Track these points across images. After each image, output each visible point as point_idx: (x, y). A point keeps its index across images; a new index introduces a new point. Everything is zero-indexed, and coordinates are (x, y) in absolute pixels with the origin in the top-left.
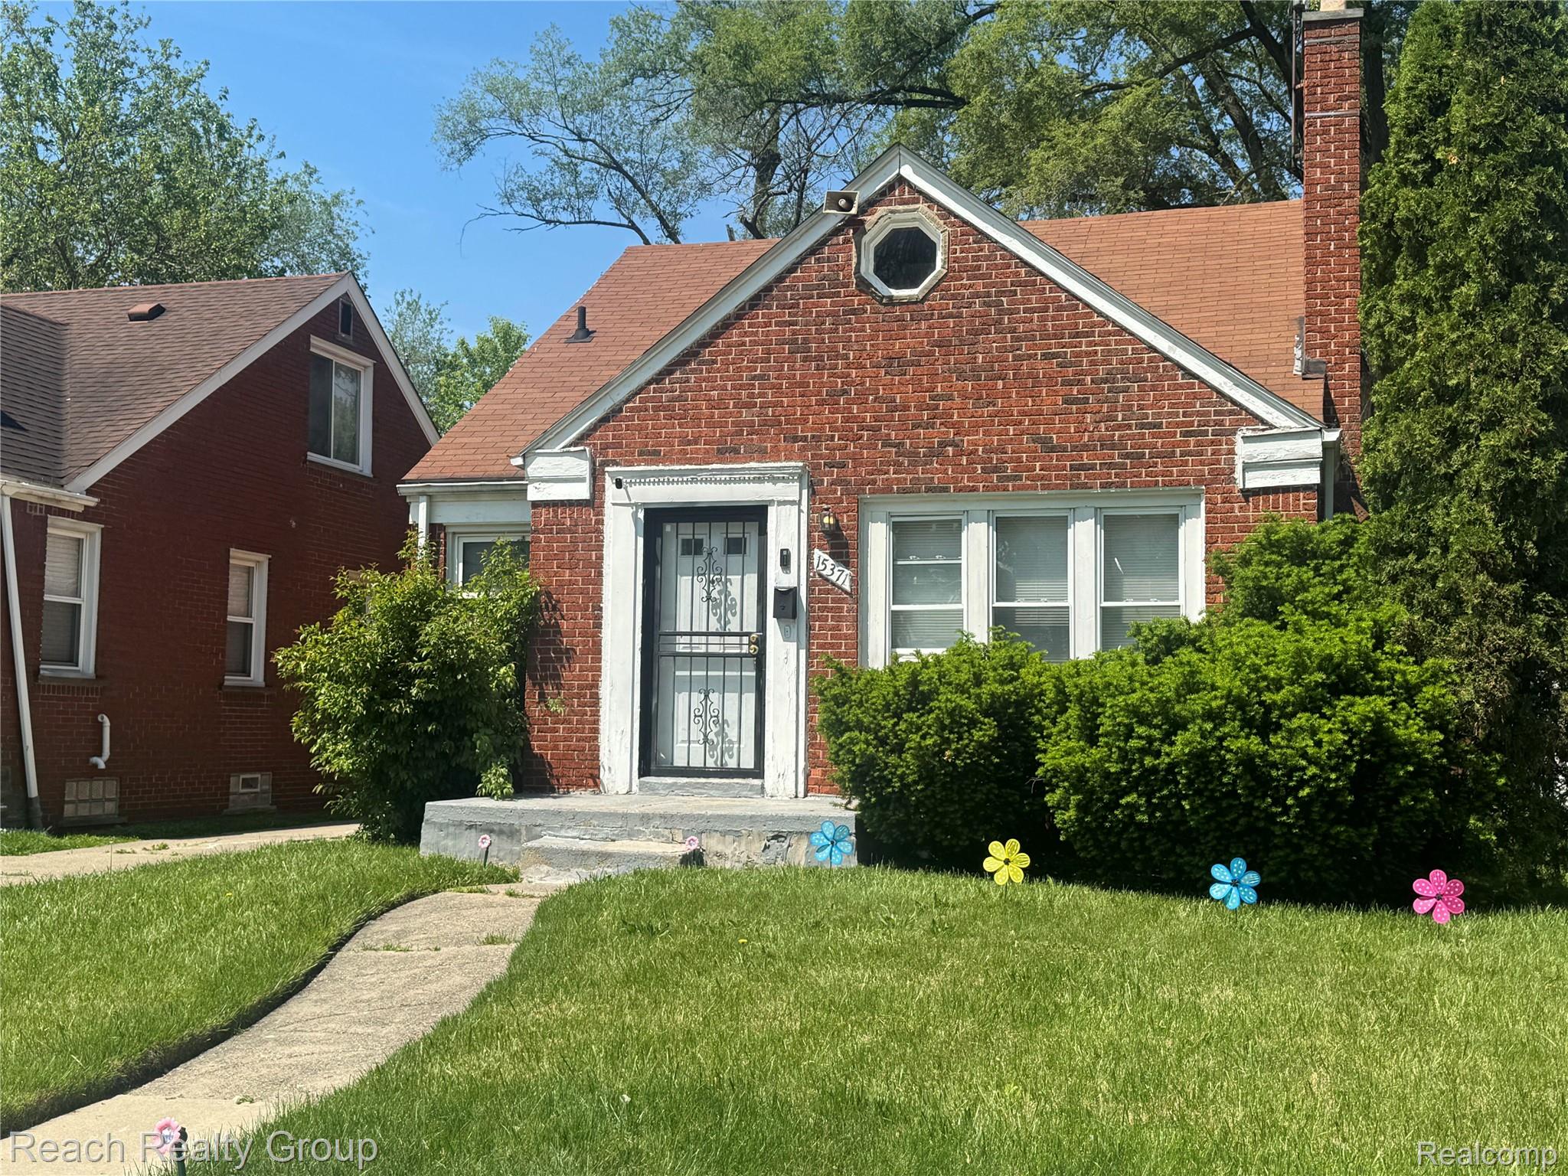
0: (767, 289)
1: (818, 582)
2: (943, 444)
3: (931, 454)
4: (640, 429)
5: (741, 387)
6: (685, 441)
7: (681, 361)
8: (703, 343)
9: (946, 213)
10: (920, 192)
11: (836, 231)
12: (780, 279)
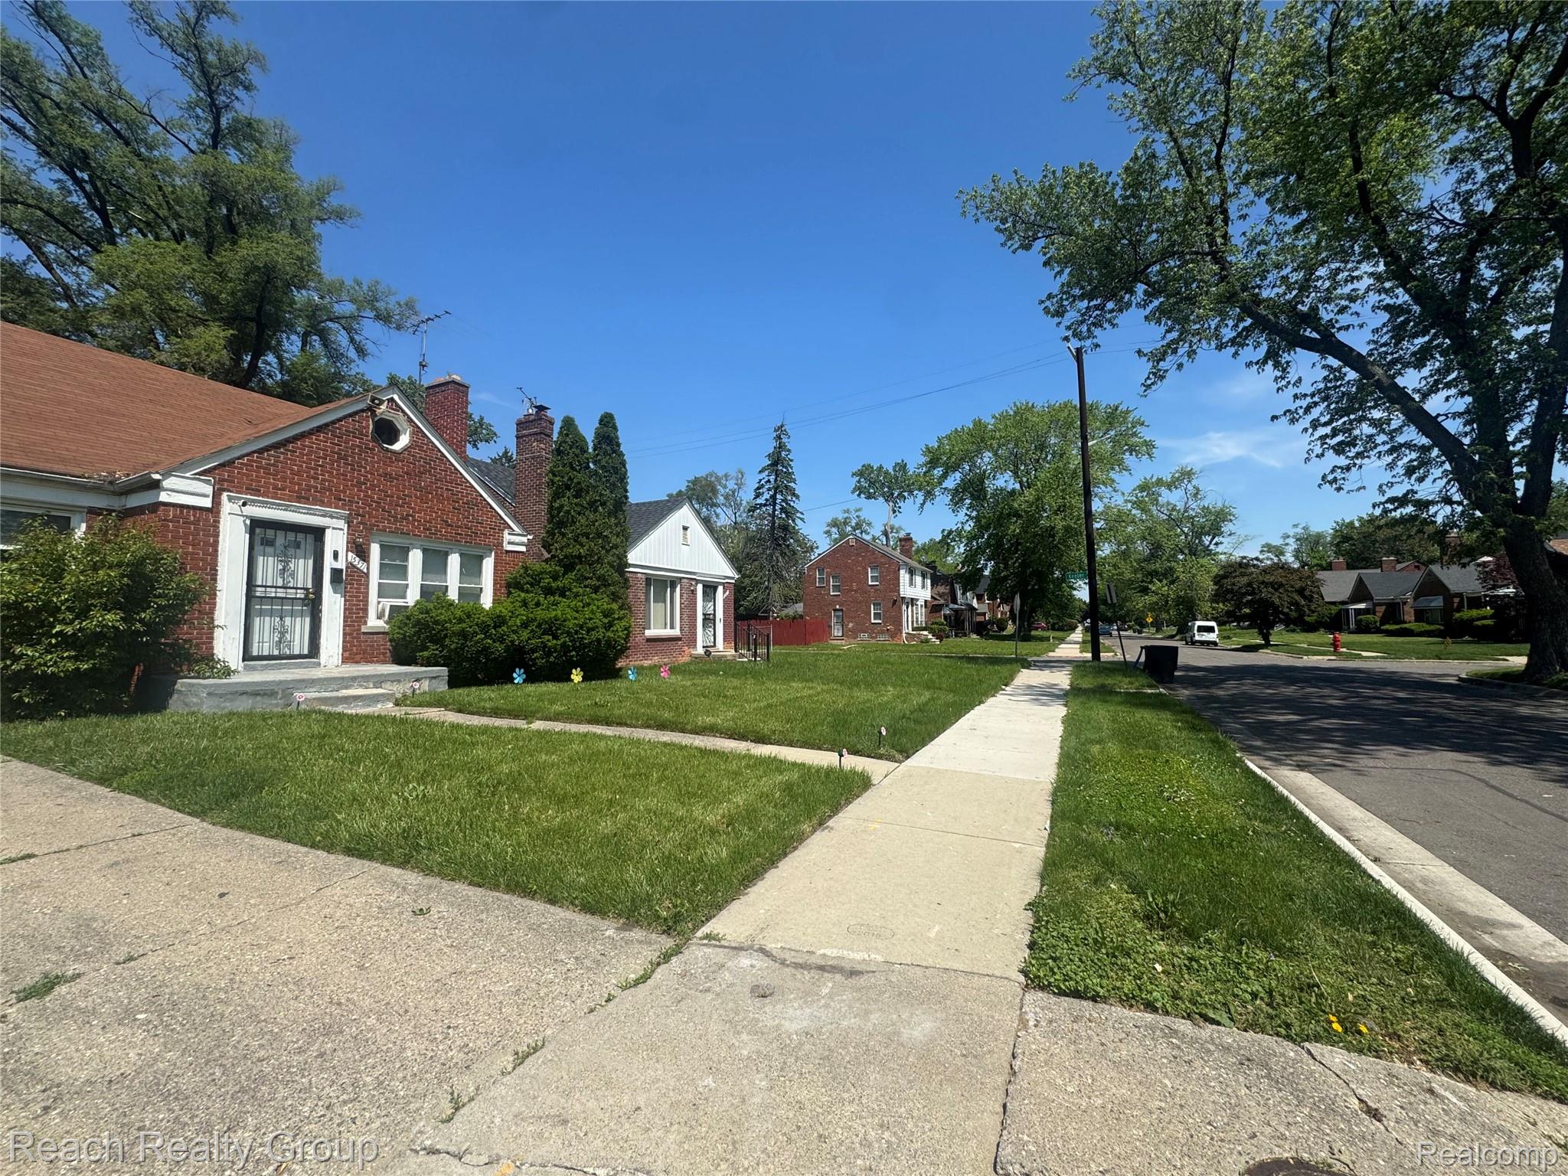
0: (327, 425)
1: (350, 566)
2: (408, 515)
3: (403, 518)
4: (248, 476)
5: (312, 468)
6: (276, 487)
7: (276, 446)
8: (288, 441)
9: (410, 420)
10: (401, 408)
11: (363, 411)
12: (333, 422)
